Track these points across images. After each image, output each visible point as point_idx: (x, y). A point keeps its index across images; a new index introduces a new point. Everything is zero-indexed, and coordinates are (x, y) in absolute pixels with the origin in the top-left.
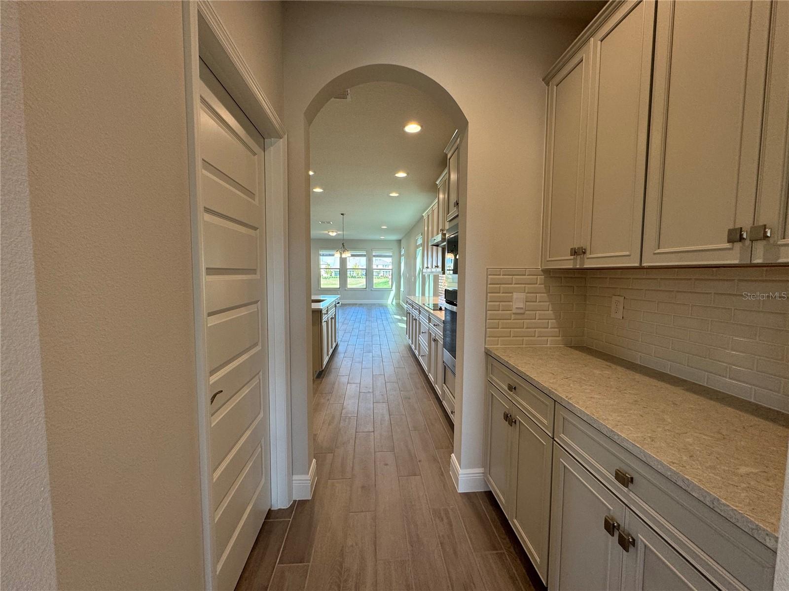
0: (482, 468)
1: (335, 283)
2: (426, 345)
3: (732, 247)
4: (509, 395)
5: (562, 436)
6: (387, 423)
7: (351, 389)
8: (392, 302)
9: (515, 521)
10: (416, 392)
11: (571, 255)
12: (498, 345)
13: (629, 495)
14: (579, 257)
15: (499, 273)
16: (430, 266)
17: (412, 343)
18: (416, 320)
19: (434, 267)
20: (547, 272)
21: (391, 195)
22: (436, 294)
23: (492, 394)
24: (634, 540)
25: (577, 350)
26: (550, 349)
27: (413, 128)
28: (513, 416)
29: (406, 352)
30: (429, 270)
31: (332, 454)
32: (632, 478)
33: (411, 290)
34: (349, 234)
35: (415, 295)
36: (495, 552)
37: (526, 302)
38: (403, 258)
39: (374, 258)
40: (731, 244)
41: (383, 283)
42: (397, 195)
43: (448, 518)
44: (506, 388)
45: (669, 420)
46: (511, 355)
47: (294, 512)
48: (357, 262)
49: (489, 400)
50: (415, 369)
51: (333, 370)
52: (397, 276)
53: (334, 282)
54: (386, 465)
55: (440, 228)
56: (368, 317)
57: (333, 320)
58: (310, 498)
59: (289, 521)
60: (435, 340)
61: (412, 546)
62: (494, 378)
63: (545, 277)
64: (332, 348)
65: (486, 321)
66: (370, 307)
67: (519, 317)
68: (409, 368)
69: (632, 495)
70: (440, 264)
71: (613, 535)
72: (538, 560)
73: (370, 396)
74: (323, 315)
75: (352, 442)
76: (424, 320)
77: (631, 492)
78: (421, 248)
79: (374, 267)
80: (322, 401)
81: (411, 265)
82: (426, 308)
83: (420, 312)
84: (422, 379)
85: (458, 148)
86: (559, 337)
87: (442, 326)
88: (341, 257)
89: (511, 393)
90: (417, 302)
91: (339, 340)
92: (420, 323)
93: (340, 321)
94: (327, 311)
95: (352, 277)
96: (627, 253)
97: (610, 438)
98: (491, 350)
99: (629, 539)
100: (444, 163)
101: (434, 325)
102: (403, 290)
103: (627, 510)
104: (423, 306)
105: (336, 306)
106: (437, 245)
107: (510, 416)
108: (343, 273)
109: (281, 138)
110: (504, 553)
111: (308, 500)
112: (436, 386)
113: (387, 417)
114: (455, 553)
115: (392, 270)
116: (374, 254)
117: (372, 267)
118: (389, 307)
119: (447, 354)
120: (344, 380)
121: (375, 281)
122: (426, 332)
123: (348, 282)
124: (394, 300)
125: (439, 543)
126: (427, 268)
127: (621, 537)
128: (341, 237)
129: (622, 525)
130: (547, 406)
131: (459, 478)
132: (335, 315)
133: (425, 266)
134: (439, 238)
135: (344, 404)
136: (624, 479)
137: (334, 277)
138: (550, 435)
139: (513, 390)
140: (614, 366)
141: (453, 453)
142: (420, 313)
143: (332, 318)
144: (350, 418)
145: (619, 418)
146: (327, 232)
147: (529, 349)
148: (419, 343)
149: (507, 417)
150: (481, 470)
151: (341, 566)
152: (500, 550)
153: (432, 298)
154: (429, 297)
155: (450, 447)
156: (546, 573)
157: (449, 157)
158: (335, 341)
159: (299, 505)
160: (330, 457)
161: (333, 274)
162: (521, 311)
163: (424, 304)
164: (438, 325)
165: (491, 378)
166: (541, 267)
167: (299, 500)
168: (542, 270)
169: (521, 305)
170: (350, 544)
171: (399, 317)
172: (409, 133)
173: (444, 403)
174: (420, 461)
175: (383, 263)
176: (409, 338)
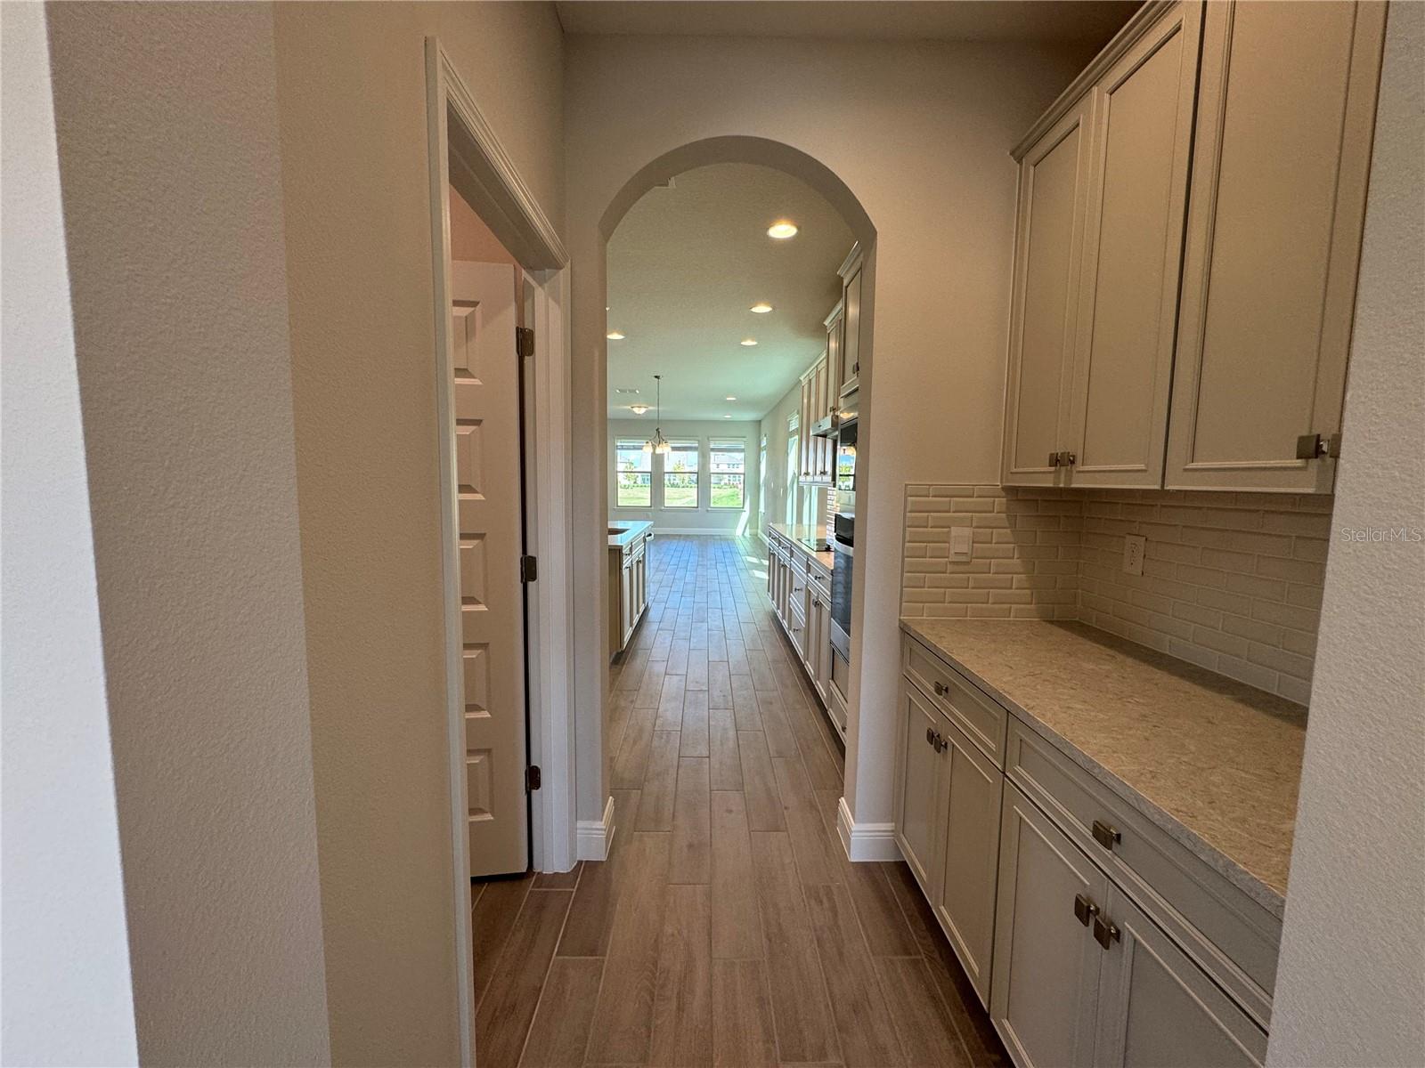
0: (892, 822)
1: (643, 497)
2: (801, 611)
3: (1305, 465)
4: (938, 701)
5: (1018, 768)
6: (731, 744)
7: (671, 685)
8: (744, 532)
9: (942, 908)
10: (782, 693)
11: (1050, 466)
12: (922, 616)
13: (1112, 862)
14: (1063, 469)
15: (925, 493)
16: (811, 470)
17: (778, 608)
18: (784, 566)
19: (818, 472)
20: (1012, 492)
21: (743, 343)
22: (822, 521)
23: (910, 699)
24: (1118, 932)
25: (1060, 627)
26: (1014, 625)
27: (782, 231)
28: (942, 735)
29: (767, 623)
30: (809, 478)
31: (639, 791)
32: (1119, 836)
33: (777, 512)
34: (667, 411)
35: (784, 521)
36: (907, 958)
37: (973, 542)
38: (764, 454)
39: (712, 454)
40: (1303, 460)
41: (729, 496)
42: (755, 343)
43: (830, 899)
44: (932, 689)
45: (1193, 748)
46: (943, 634)
47: (579, 879)
48: (680, 460)
49: (905, 710)
50: (782, 651)
51: (640, 651)
52: (752, 486)
53: (640, 495)
54: (730, 811)
55: (831, 404)
56: (700, 559)
57: (641, 565)
58: (604, 859)
59: (572, 892)
60: (817, 604)
61: (770, 941)
62: (914, 672)
63: (1007, 500)
64: (638, 612)
65: (902, 575)
66: (704, 540)
67: (962, 568)
68: (771, 650)
69: (1118, 861)
70: (829, 469)
71: (1087, 924)
72: (976, 970)
73: (703, 697)
74: (624, 557)
75: (673, 772)
76: (798, 568)
77: (1116, 857)
78: (797, 437)
79: (713, 468)
80: (623, 703)
81: (778, 466)
82: (804, 548)
83: (792, 553)
84: (794, 669)
85: (861, 268)
86: (1031, 604)
87: (830, 580)
88: (654, 453)
89: (941, 697)
90: (787, 536)
91: (649, 599)
92: (791, 573)
93: (652, 565)
94: (631, 549)
95: (673, 485)
96: (1142, 467)
97: (1089, 771)
98: (909, 624)
99: (1110, 930)
100: (837, 290)
101: (816, 578)
102: (763, 511)
103: (1110, 887)
104: (798, 543)
105: (645, 541)
106: (824, 436)
107: (938, 736)
108: (657, 478)
109: (561, 268)
110: (923, 960)
111: (602, 862)
112: (818, 682)
113: (732, 733)
114: (841, 954)
115: (744, 474)
116: (712, 446)
117: (709, 469)
118: (738, 541)
119: (837, 628)
120: (659, 668)
121: (714, 492)
122: (801, 590)
123: (666, 494)
124: (748, 530)
125: (815, 939)
126: (807, 474)
127: (1098, 927)
128: (655, 416)
129: (1102, 910)
130: (995, 719)
131: (852, 839)
132: (644, 556)
133: (803, 471)
134: (826, 424)
135: (660, 710)
136: (1107, 837)
137: (640, 484)
138: (999, 767)
139: (943, 692)
140: (1120, 657)
141: (843, 796)
142: (792, 556)
143: (638, 562)
144: (669, 733)
145: (1106, 741)
146: (629, 407)
147: (976, 623)
148: (789, 608)
149: (932, 737)
150: (889, 826)
151: (655, 964)
152: (916, 954)
153: (814, 528)
154: (810, 526)
155: (838, 786)
156: (987, 993)
157: (845, 282)
158: (644, 602)
159: (586, 869)
160: (635, 795)
161: (639, 481)
162: (963, 559)
163: (799, 540)
164: (823, 578)
165: (907, 671)
166: (1001, 482)
167: (587, 861)
168: (1003, 488)
169: (964, 548)
170: (670, 931)
171: (755, 560)
172: (774, 238)
173: (831, 712)
174: (786, 808)
175: (728, 462)
176: (773, 599)
